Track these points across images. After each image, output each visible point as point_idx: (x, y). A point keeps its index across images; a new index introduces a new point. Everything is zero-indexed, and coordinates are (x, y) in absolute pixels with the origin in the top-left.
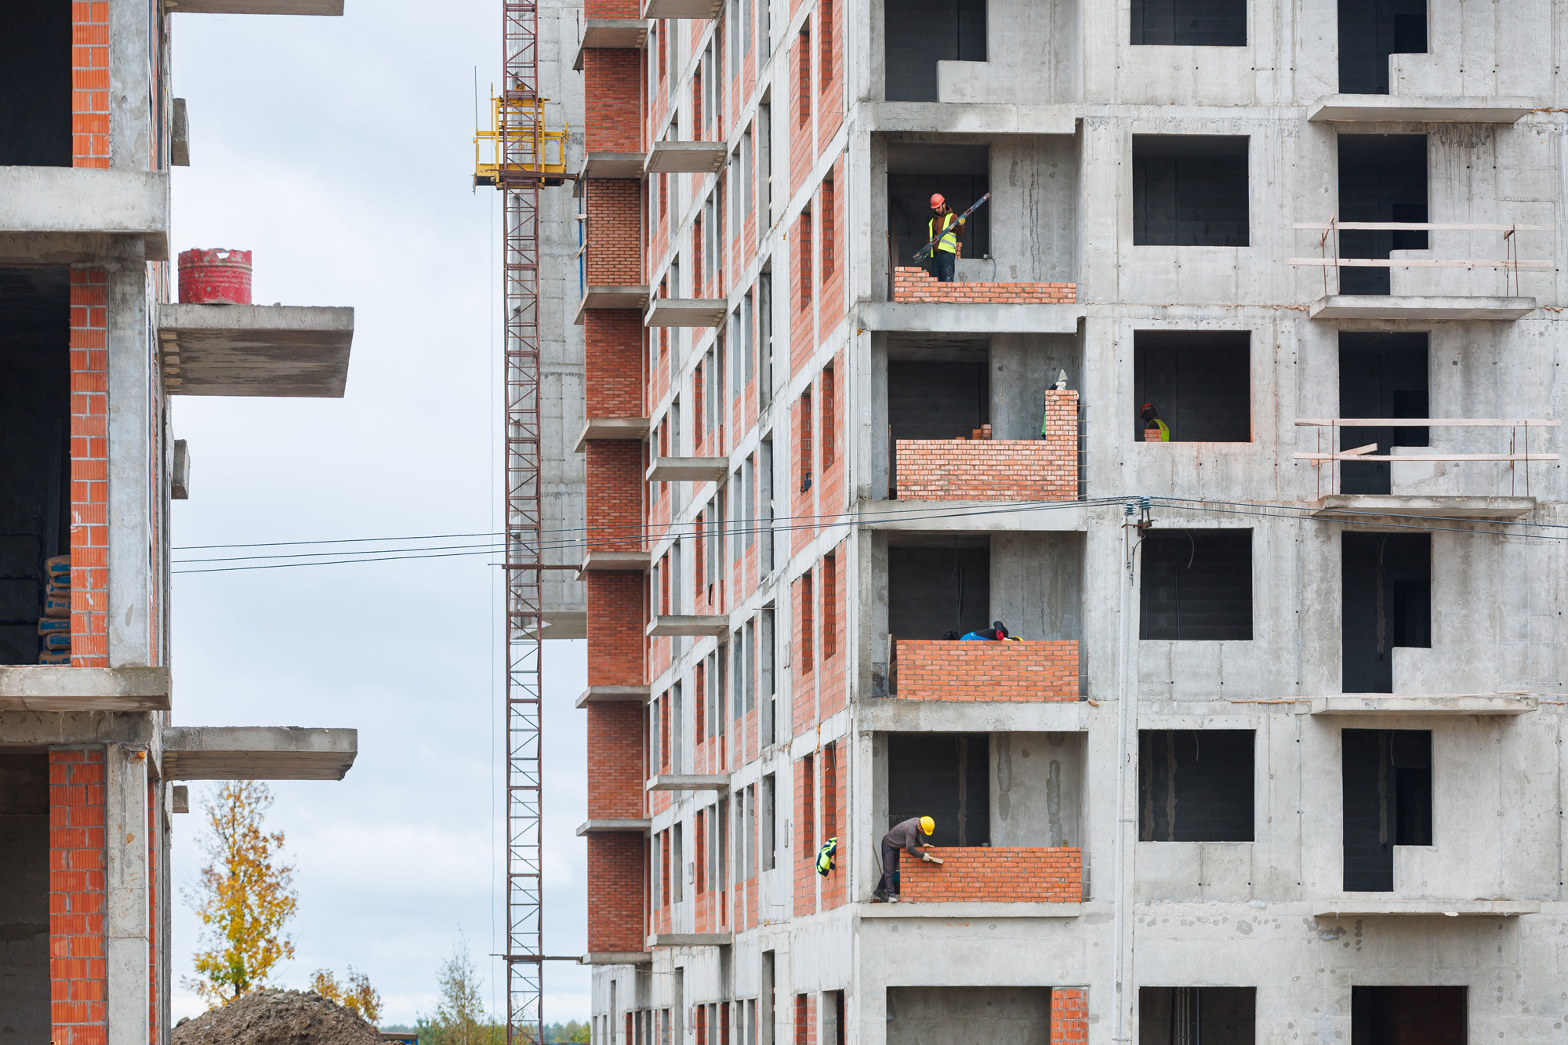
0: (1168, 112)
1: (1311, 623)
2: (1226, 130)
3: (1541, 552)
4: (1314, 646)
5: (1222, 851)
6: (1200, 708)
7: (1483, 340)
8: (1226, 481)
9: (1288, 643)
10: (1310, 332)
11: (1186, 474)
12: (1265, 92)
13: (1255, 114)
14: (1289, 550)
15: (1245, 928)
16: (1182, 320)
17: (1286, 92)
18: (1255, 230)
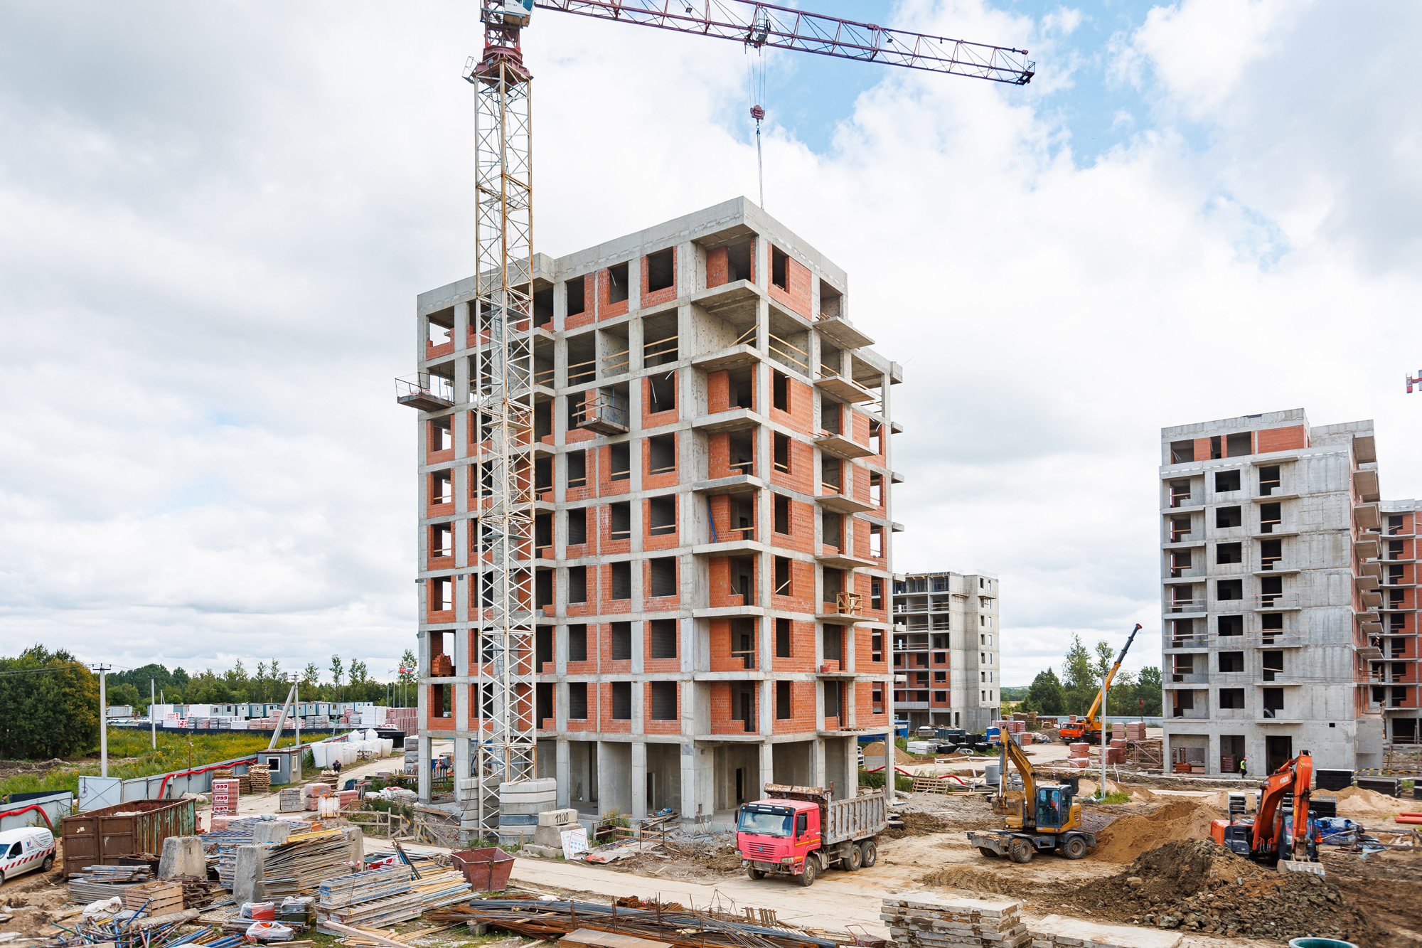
0: (1225, 576)
1: (1256, 668)
2: (1237, 578)
3: (1308, 654)
4: (1257, 672)
5: (1237, 711)
6: (1233, 684)
7: (1294, 615)
8: (1237, 643)
9: (1251, 672)
10: (1255, 614)
11: (1229, 642)
12: (1245, 570)
13: (1243, 575)
14: (1251, 655)
15: (1242, 725)
16: (1228, 614)
17: (1250, 570)
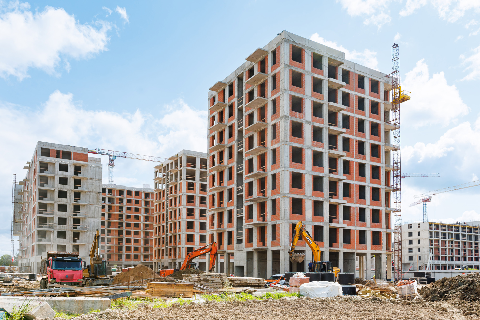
0: (61, 203)
2: (65, 204)
3: (87, 233)
4: (71, 239)
6: (62, 243)
7: (84, 219)
9: (69, 239)
10: (71, 218)
13: (67, 203)
16: (62, 217)
17: (70, 202)
18: (67, 211)
